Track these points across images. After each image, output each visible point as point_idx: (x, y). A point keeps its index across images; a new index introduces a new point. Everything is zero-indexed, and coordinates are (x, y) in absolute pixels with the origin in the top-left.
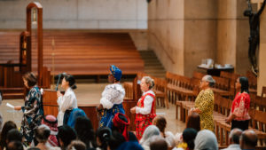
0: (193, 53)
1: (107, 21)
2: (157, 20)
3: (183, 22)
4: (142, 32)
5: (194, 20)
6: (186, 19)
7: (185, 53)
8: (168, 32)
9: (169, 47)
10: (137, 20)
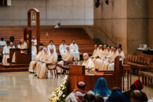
0: (133, 40)
1: (66, 20)
2: (102, 19)
3: (126, 21)
4: (90, 27)
5: (133, 19)
6: (128, 18)
7: (128, 41)
8: (113, 27)
9: (113, 37)
10: (85, 20)
